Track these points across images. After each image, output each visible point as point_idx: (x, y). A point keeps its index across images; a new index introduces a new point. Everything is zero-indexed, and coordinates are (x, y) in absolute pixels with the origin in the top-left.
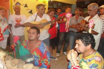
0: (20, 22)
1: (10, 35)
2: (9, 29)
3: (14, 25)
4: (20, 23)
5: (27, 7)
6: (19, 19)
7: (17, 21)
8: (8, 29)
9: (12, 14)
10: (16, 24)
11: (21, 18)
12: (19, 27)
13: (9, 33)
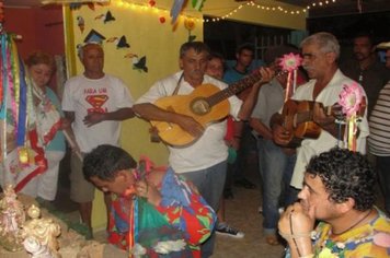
0: (102, 103)
1: (69, 150)
2: (64, 132)
3: (81, 114)
4: (103, 107)
5: (128, 46)
6: (98, 93)
7: (91, 100)
8: (60, 129)
9: (74, 74)
10: (89, 110)
11: (105, 91)
12: (99, 121)
13: (67, 143)
